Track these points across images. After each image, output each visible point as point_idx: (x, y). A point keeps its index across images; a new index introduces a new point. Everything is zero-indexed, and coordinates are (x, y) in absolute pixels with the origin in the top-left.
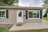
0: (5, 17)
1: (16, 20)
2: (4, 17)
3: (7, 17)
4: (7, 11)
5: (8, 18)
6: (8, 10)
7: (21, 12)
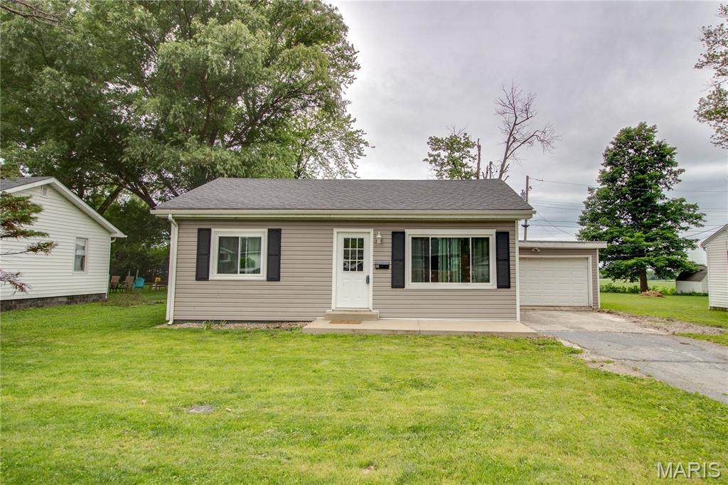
0: (263, 275)
1: (325, 291)
2: (258, 271)
3: (274, 275)
4: (275, 236)
5: (278, 279)
6: (279, 231)
7: (361, 241)
